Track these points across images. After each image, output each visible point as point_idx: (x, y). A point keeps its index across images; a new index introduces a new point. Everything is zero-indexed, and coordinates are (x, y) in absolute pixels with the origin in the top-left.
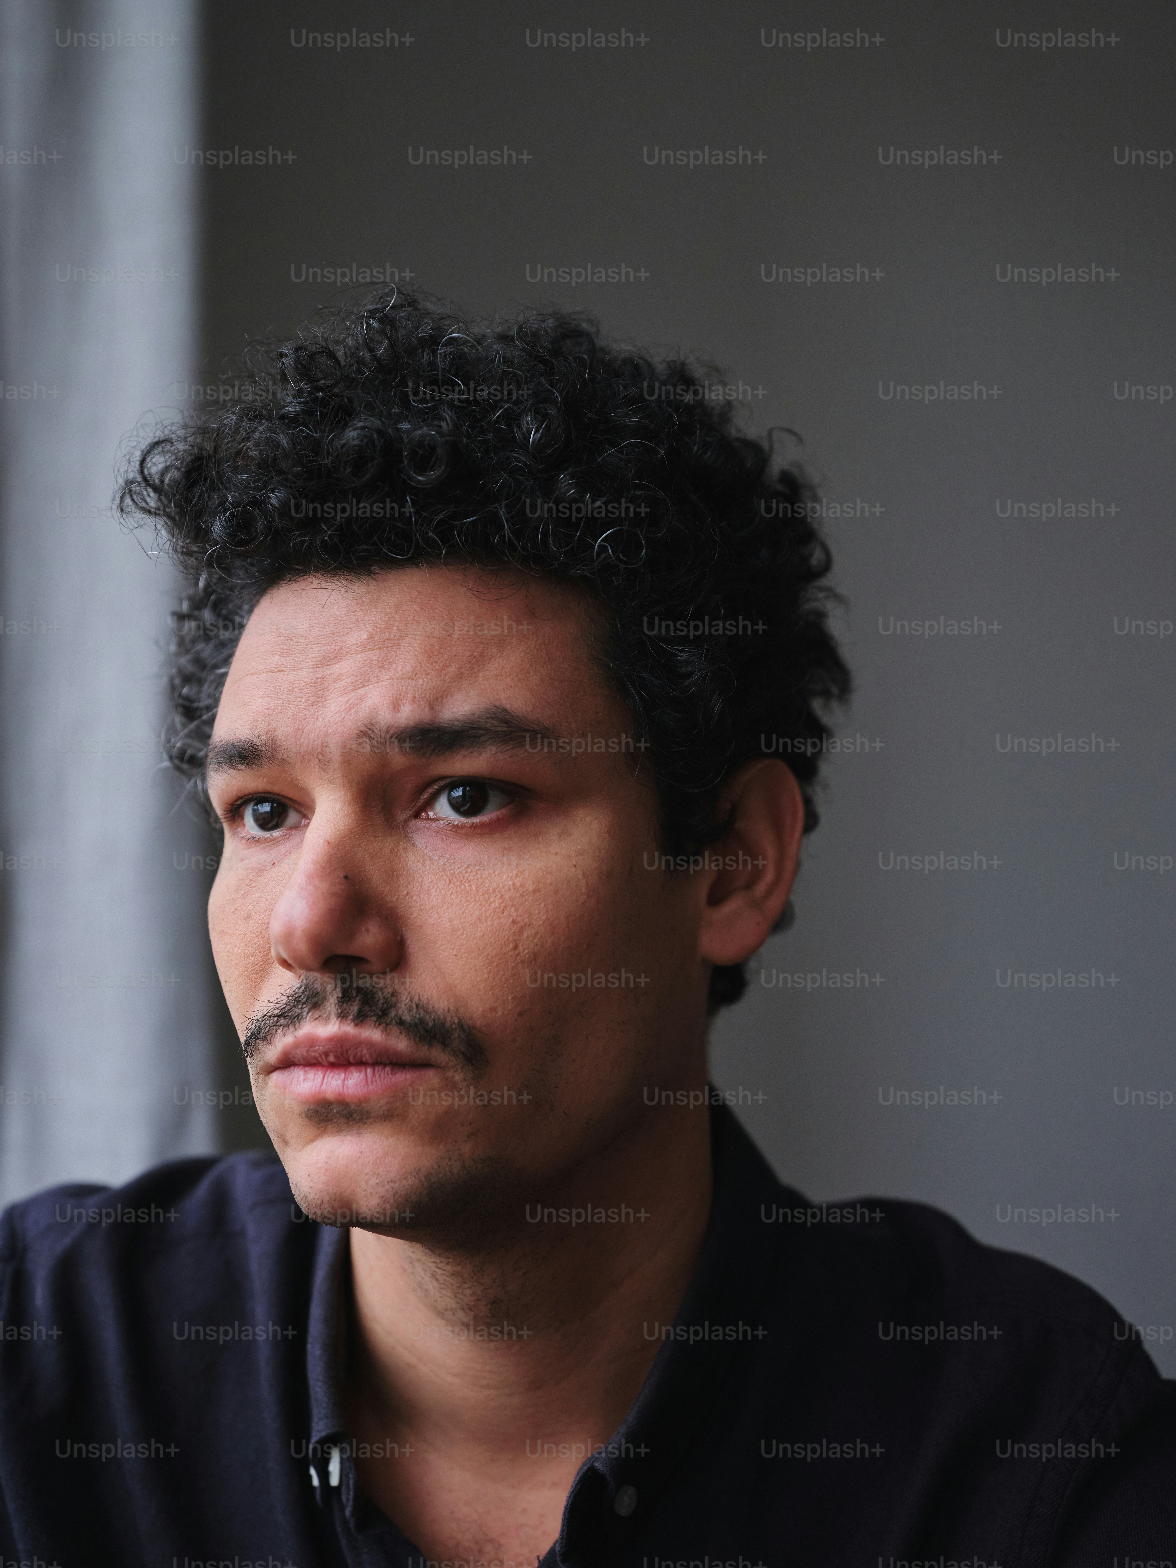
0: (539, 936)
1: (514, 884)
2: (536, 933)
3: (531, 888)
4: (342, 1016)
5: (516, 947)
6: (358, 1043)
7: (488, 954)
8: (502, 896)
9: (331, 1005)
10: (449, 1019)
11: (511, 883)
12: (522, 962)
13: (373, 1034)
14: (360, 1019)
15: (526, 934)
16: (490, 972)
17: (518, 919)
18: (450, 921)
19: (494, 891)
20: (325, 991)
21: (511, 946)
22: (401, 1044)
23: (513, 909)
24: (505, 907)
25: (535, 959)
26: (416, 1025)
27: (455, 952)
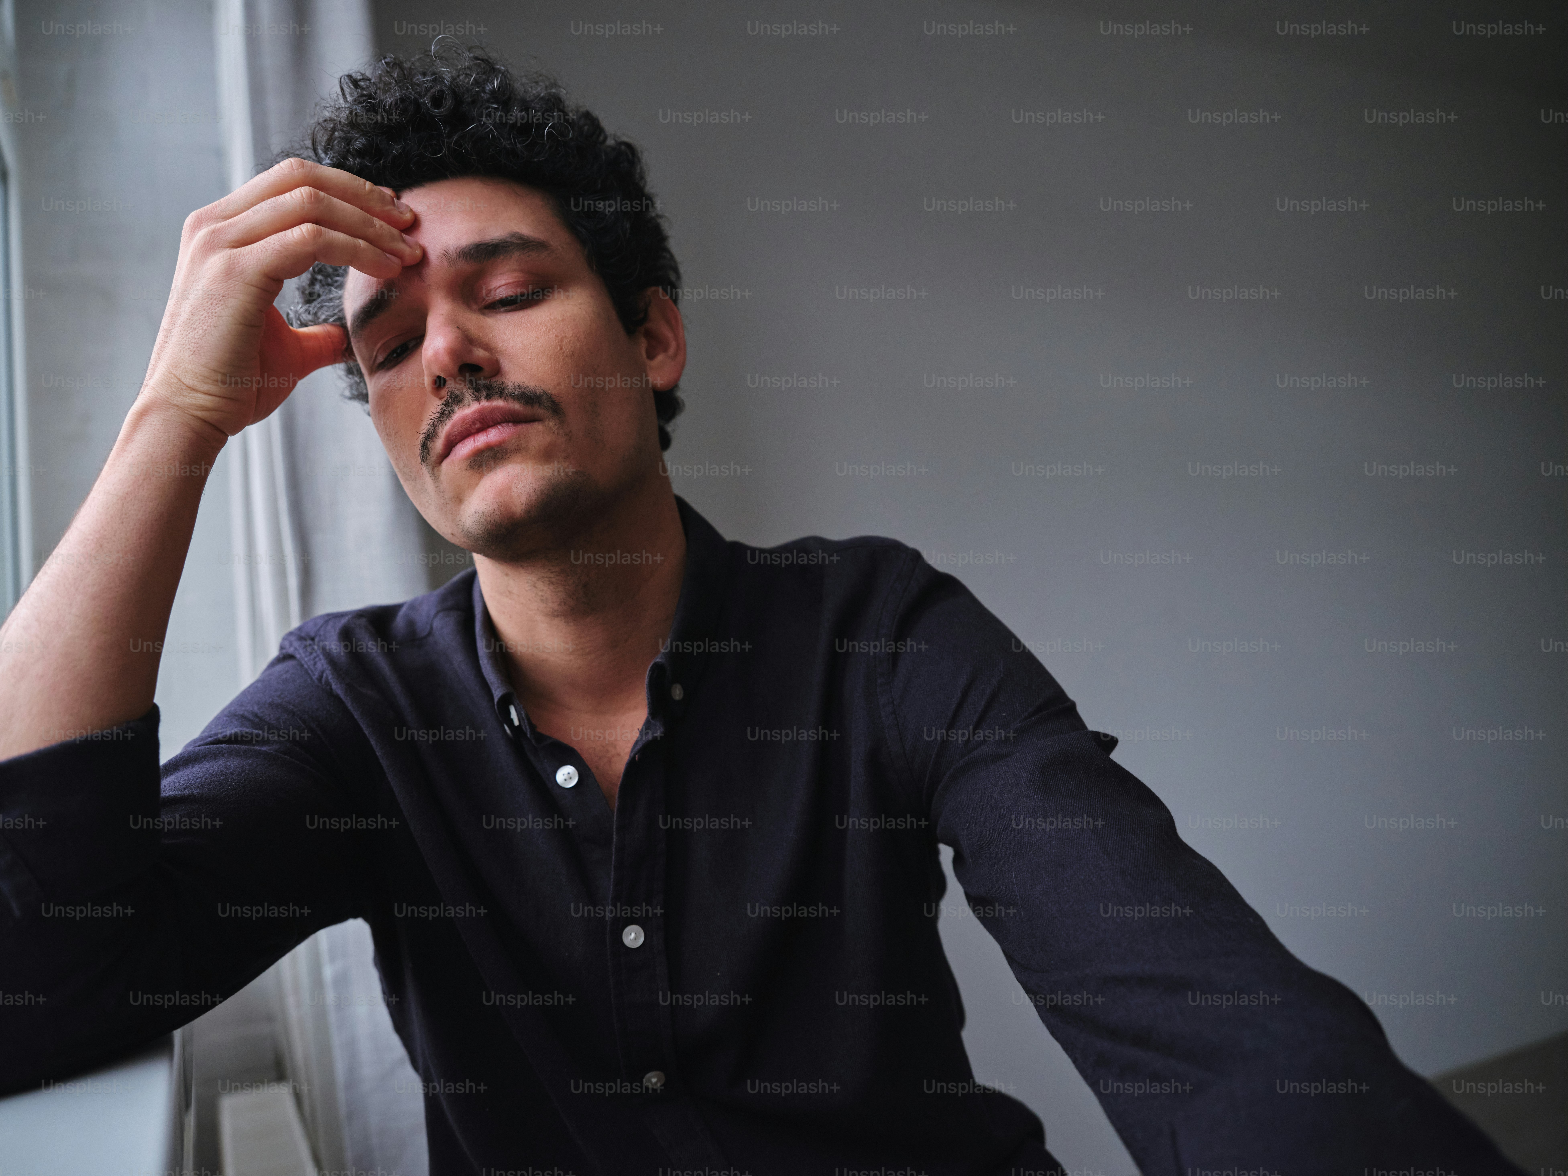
0: (572, 342)
1: (550, 319)
2: (570, 341)
3: (560, 319)
4: (477, 399)
5: (561, 349)
6: (493, 410)
7: (548, 354)
8: (546, 325)
9: (468, 397)
10: (537, 391)
11: (548, 318)
12: (567, 356)
13: (499, 403)
14: (489, 397)
15: (565, 343)
16: (551, 364)
17: (559, 334)
18: (522, 342)
19: (541, 324)
20: (462, 393)
21: (559, 348)
22: (516, 406)
23: (554, 330)
24: (549, 330)
25: (573, 355)
26: (522, 395)
27: (529, 357)
